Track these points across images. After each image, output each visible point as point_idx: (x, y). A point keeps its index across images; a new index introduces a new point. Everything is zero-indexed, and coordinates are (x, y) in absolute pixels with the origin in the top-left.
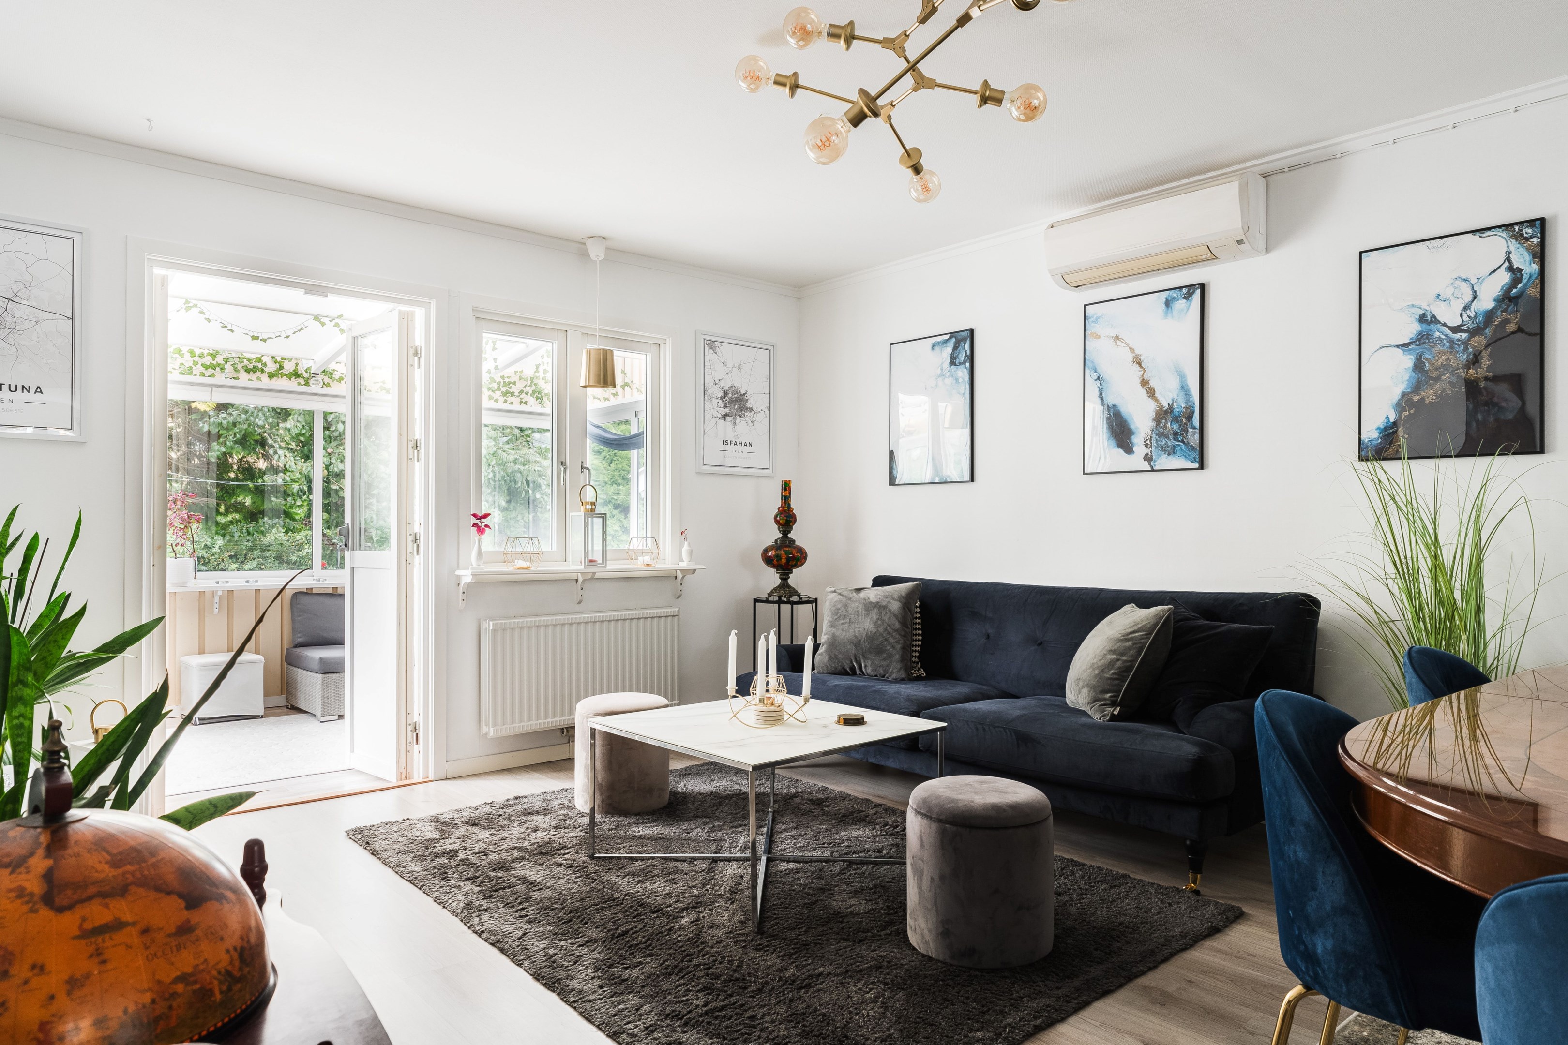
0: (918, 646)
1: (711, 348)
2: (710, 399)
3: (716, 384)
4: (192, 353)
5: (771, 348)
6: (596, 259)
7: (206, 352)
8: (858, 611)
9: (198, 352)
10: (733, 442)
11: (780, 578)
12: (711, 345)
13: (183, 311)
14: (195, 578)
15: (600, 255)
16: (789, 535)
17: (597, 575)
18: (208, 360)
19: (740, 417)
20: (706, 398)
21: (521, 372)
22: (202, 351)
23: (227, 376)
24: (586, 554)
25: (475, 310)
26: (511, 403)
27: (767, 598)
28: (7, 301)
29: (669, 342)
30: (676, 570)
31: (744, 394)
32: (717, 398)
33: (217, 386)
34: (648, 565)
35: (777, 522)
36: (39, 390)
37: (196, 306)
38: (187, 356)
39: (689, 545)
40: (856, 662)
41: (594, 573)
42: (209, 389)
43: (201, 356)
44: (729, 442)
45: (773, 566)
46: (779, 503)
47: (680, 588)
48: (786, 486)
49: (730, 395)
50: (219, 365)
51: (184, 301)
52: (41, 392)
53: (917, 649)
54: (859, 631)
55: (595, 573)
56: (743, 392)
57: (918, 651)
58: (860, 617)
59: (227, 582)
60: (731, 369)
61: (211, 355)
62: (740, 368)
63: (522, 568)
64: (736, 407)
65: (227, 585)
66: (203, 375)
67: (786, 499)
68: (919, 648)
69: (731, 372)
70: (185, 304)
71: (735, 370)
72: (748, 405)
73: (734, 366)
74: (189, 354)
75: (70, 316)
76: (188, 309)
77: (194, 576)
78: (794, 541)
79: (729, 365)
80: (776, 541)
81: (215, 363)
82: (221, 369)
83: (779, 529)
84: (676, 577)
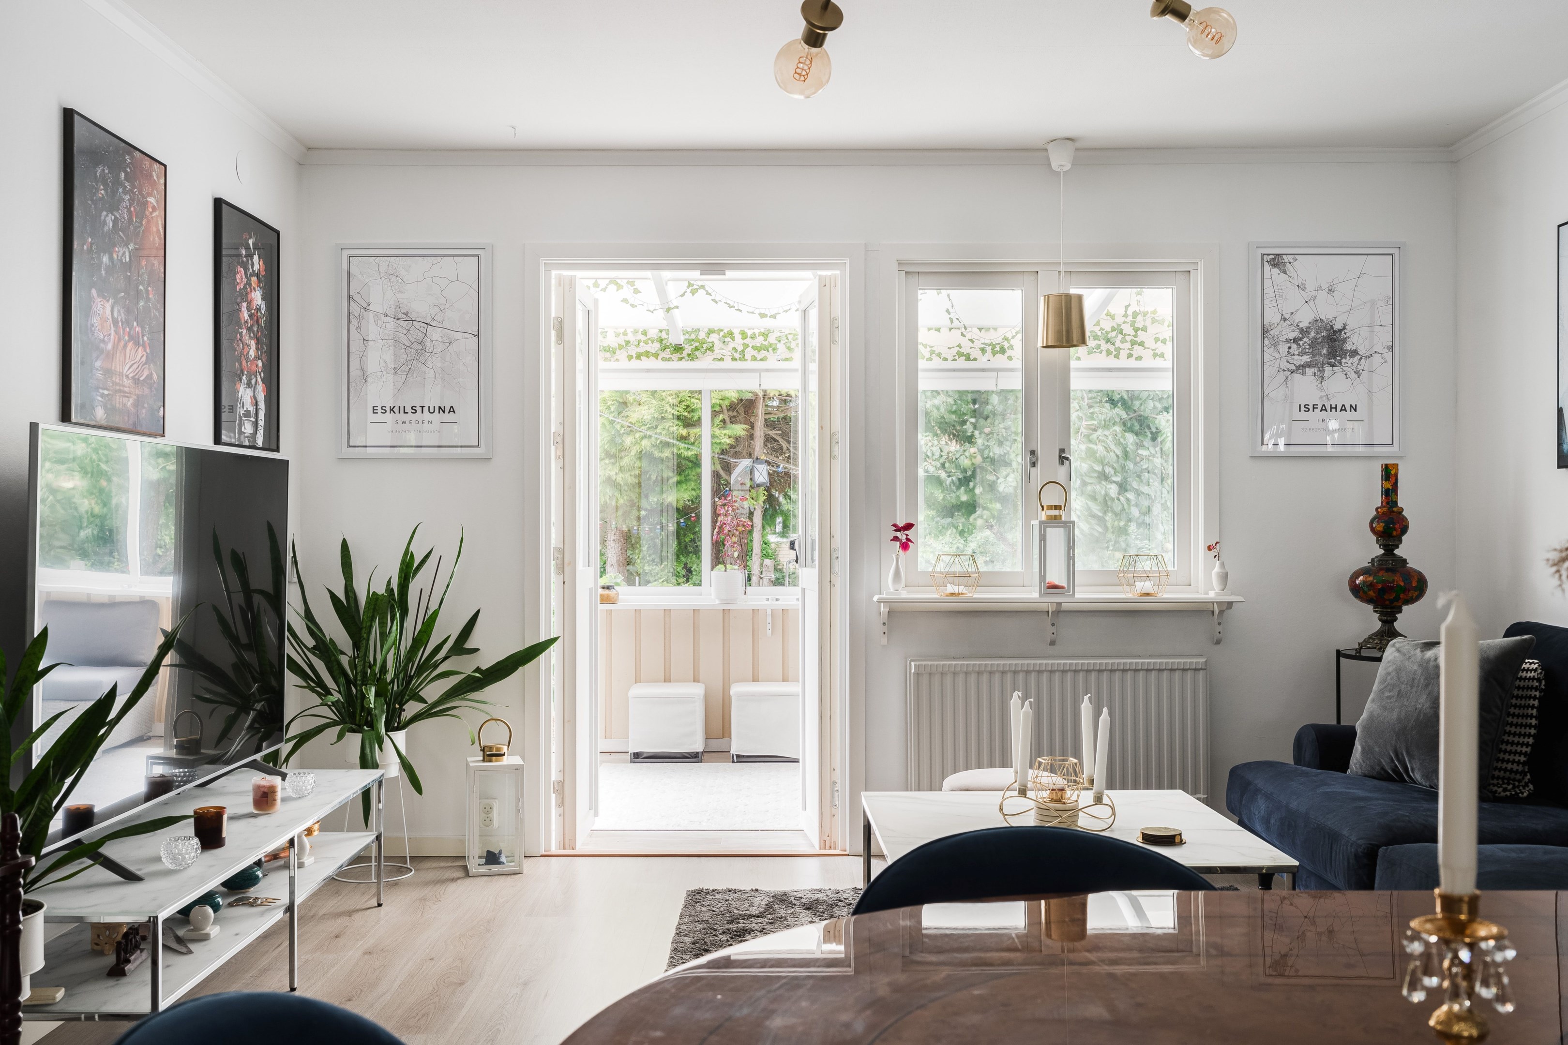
0: (1527, 745)
1: (1275, 266)
2: (1275, 345)
3: (1285, 320)
4: (744, 335)
5: (1395, 251)
6: (1059, 170)
7: (757, 331)
8: (1413, 680)
9: (749, 333)
10: (1320, 407)
11: (1380, 620)
12: (1277, 262)
13: (688, 294)
14: (745, 593)
15: (1063, 163)
16: (1397, 552)
17: (1065, 607)
18: (759, 340)
19: (1333, 366)
20: (1266, 342)
21: (1154, 312)
22: (752, 331)
23: (779, 358)
24: (1043, 577)
25: (900, 263)
26: (1139, 358)
27: (1358, 651)
28: (426, 326)
29: (1200, 266)
30: (1213, 603)
31: (1340, 331)
32: (1288, 341)
33: (767, 370)
34: (1148, 594)
35: (1373, 529)
36: (452, 410)
37: (703, 287)
38: (738, 337)
39: (1223, 565)
40: (1398, 760)
41: (1059, 604)
42: (758, 374)
43: (753, 337)
44: (1311, 407)
45: (1369, 601)
46: (1377, 500)
47: (1219, 628)
48: (1389, 474)
49: (1312, 335)
50: (771, 345)
51: (686, 283)
52: (454, 411)
53: (1524, 749)
54: (1407, 711)
55: (1061, 603)
56: (1338, 326)
57: (1525, 754)
58: (1415, 689)
59: (777, 600)
60: (1314, 294)
61: (763, 334)
62: (1331, 291)
63: (952, 594)
64: (1325, 351)
65: (778, 602)
66: (754, 359)
67: (1390, 493)
68: (1529, 750)
69: (1315, 298)
70: (688, 287)
71: (1323, 295)
72: (1348, 346)
73: (1319, 289)
74: (741, 336)
75: (476, 333)
76: (694, 292)
77: (743, 592)
78: (1404, 561)
79: (1311, 287)
80: (1373, 560)
81: (766, 343)
82: (774, 349)
83: (1377, 541)
84: (1213, 612)
